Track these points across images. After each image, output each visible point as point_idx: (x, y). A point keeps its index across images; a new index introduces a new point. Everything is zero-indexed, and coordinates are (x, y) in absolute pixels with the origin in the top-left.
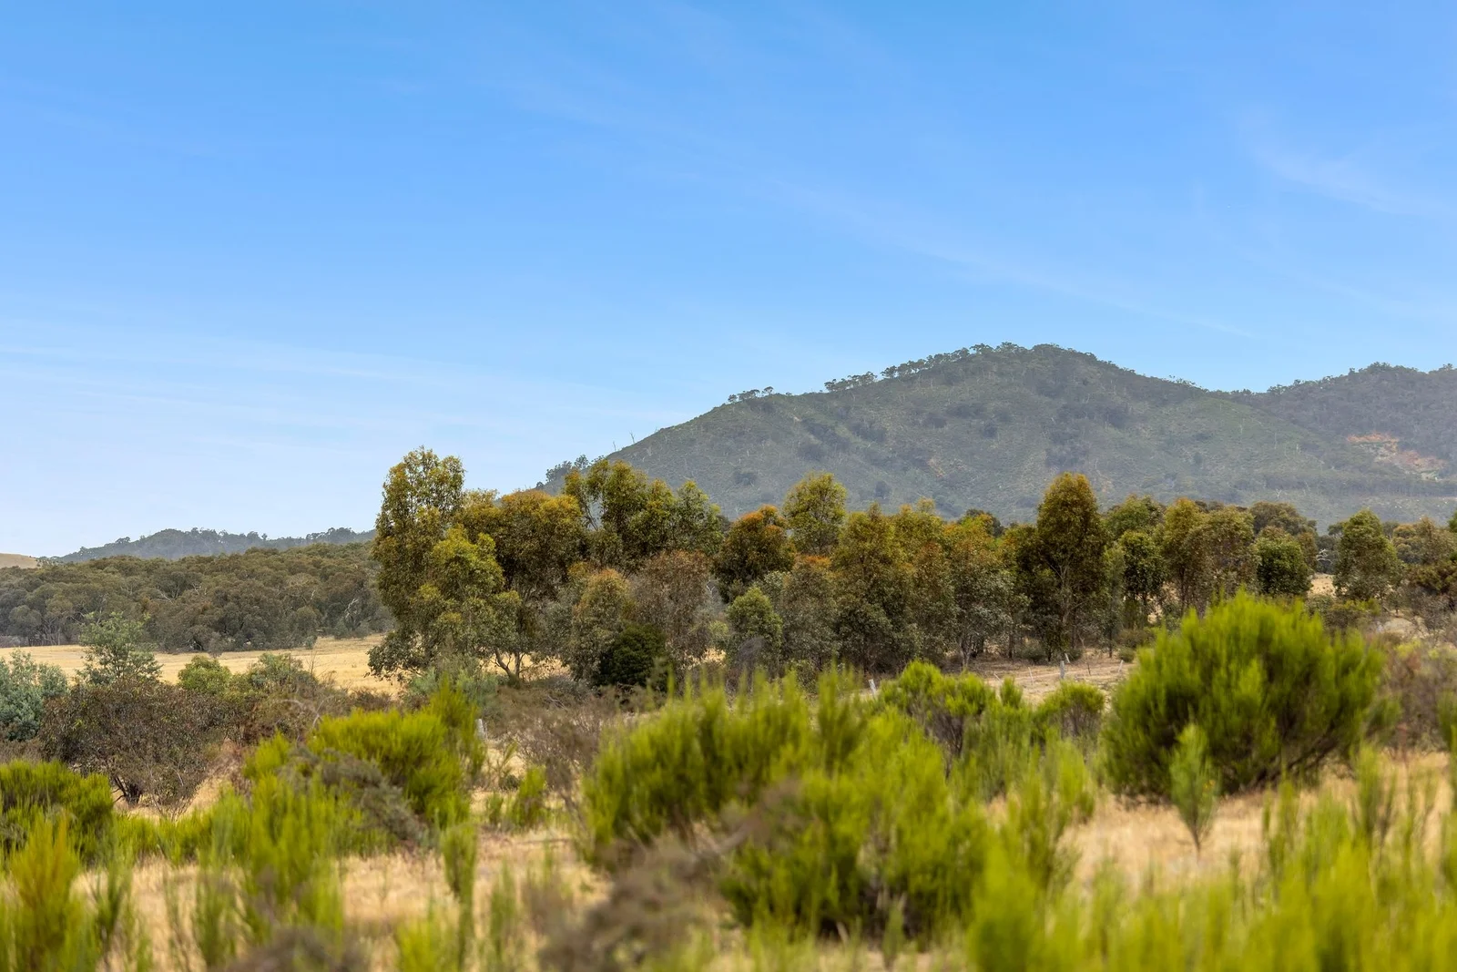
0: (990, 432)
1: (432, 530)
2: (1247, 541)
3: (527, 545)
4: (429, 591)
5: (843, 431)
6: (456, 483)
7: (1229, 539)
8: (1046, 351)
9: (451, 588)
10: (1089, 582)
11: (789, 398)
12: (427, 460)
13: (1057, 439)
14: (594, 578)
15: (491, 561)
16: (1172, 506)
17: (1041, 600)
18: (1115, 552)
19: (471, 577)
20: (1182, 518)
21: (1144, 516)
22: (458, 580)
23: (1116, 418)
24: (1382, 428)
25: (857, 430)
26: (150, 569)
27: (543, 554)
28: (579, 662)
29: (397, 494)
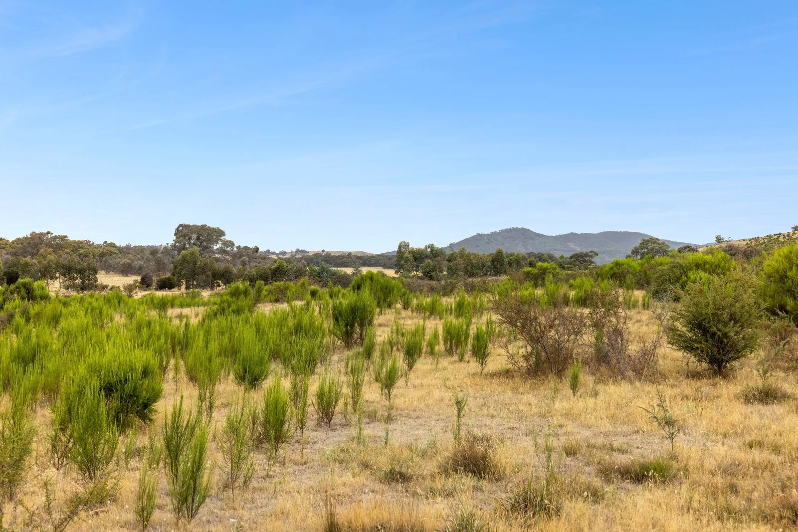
0: (514, 241)
1: (405, 252)
2: (527, 259)
3: (418, 256)
4: (403, 262)
5: (492, 239)
6: (408, 246)
7: (524, 259)
8: (523, 229)
9: (406, 262)
10: (502, 264)
11: (484, 234)
12: (404, 242)
13: (524, 242)
14: (427, 261)
15: (412, 258)
16: (516, 253)
17: (495, 267)
18: (506, 260)
19: (409, 260)
20: (518, 255)
21: (511, 255)
22: (407, 260)
23: (532, 239)
24: (572, 242)
25: (494, 239)
26: (386, 256)
27: (421, 257)
28: (424, 273)
29: (400, 247)
